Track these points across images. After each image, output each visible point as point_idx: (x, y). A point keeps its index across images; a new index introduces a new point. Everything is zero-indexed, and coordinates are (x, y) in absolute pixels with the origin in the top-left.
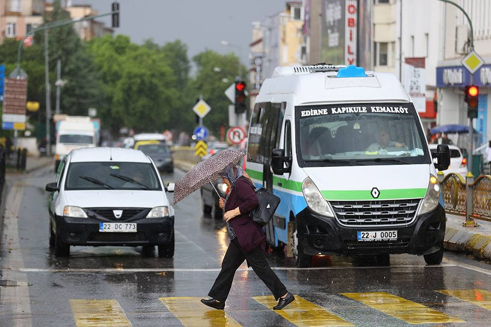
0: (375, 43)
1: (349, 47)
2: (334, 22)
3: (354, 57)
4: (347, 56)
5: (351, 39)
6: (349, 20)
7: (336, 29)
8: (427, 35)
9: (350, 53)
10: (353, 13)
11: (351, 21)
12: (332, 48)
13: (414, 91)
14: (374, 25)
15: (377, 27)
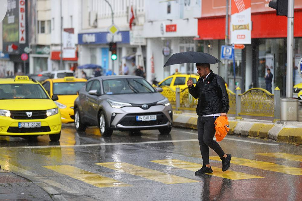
0: (38, 21)
1: (21, 24)
2: (11, 10)
3: (24, 29)
4: (20, 28)
5: (22, 19)
6: (21, 9)
7: (12, 14)
8: (71, 16)
9: (22, 26)
10: (23, 5)
11: (22, 9)
12: (10, 24)
13: (69, 46)
14: (38, 11)
15: (39, 12)
